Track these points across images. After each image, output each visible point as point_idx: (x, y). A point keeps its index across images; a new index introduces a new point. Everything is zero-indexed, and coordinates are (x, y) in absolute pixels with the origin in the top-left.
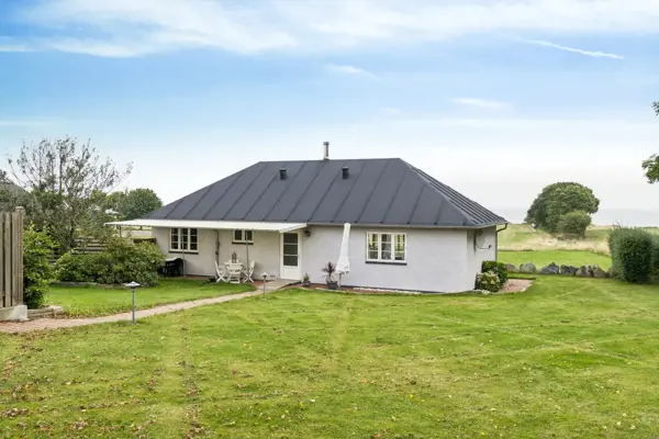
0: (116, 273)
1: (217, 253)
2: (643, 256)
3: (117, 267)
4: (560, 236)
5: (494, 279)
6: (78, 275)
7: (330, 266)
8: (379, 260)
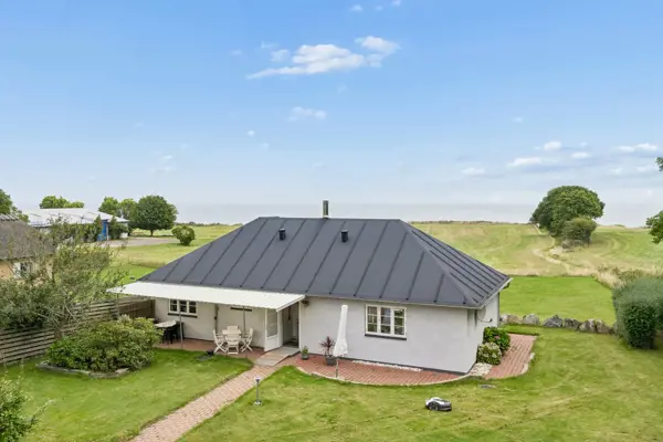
0: (109, 361)
1: (216, 318)
2: (648, 323)
3: (111, 353)
4: (565, 242)
5: (496, 352)
6: (71, 362)
7: (329, 341)
8: (379, 333)
